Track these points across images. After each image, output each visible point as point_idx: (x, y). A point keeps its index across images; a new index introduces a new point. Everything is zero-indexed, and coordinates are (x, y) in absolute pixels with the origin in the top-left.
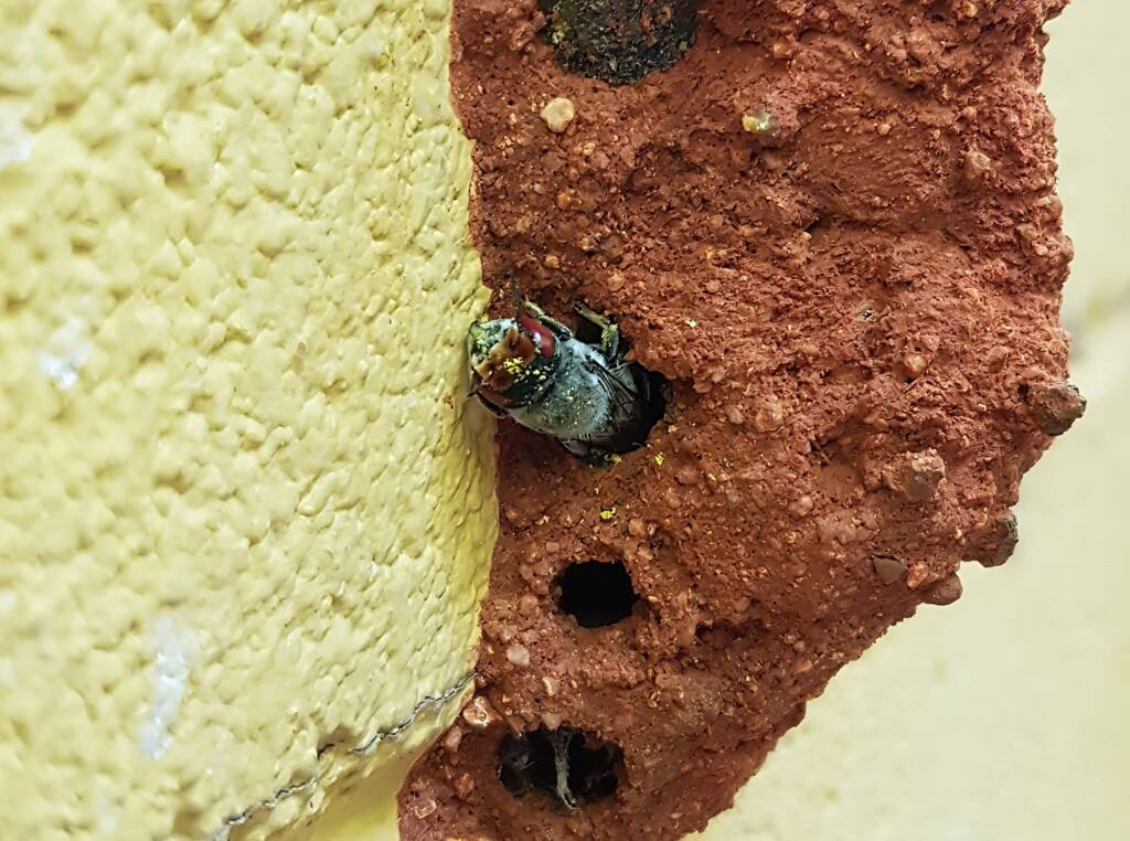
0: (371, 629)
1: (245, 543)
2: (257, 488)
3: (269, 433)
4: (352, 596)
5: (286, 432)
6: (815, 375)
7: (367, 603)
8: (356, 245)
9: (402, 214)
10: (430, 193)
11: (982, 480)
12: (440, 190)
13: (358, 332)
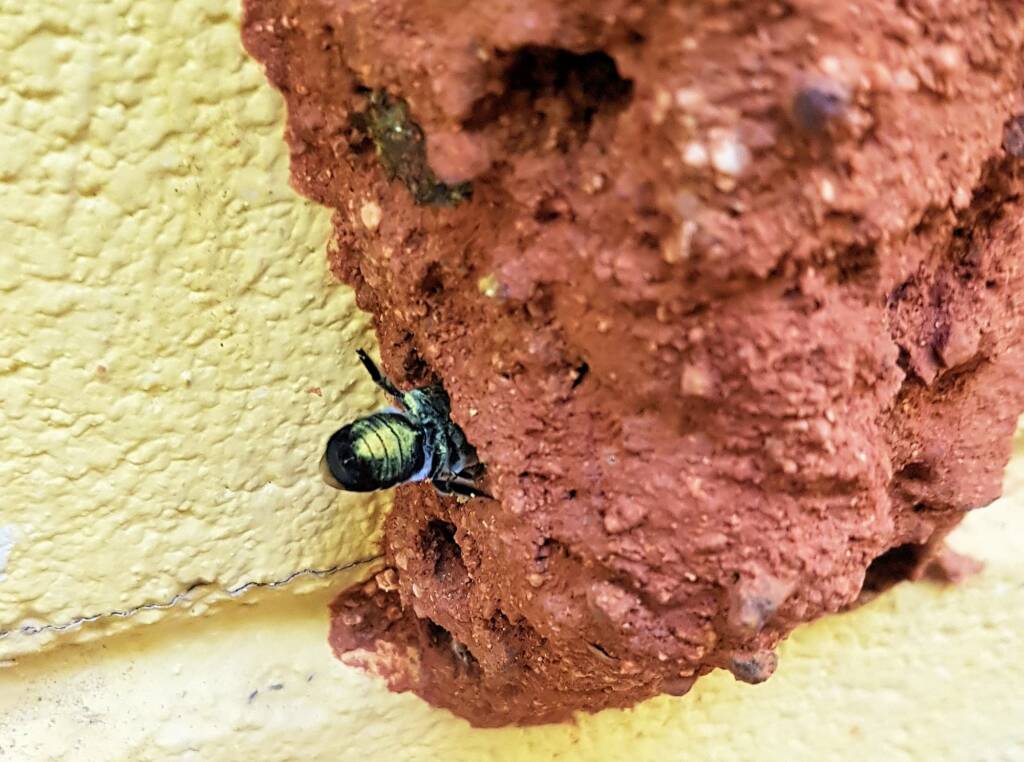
0: (228, 528)
1: (60, 480)
2: (69, 450)
3: (77, 418)
4: (199, 509)
5: (100, 418)
6: (560, 489)
7: (222, 513)
8: (164, 300)
9: (230, 272)
10: (270, 255)
11: (699, 626)
12: (282, 251)
13: (179, 354)
